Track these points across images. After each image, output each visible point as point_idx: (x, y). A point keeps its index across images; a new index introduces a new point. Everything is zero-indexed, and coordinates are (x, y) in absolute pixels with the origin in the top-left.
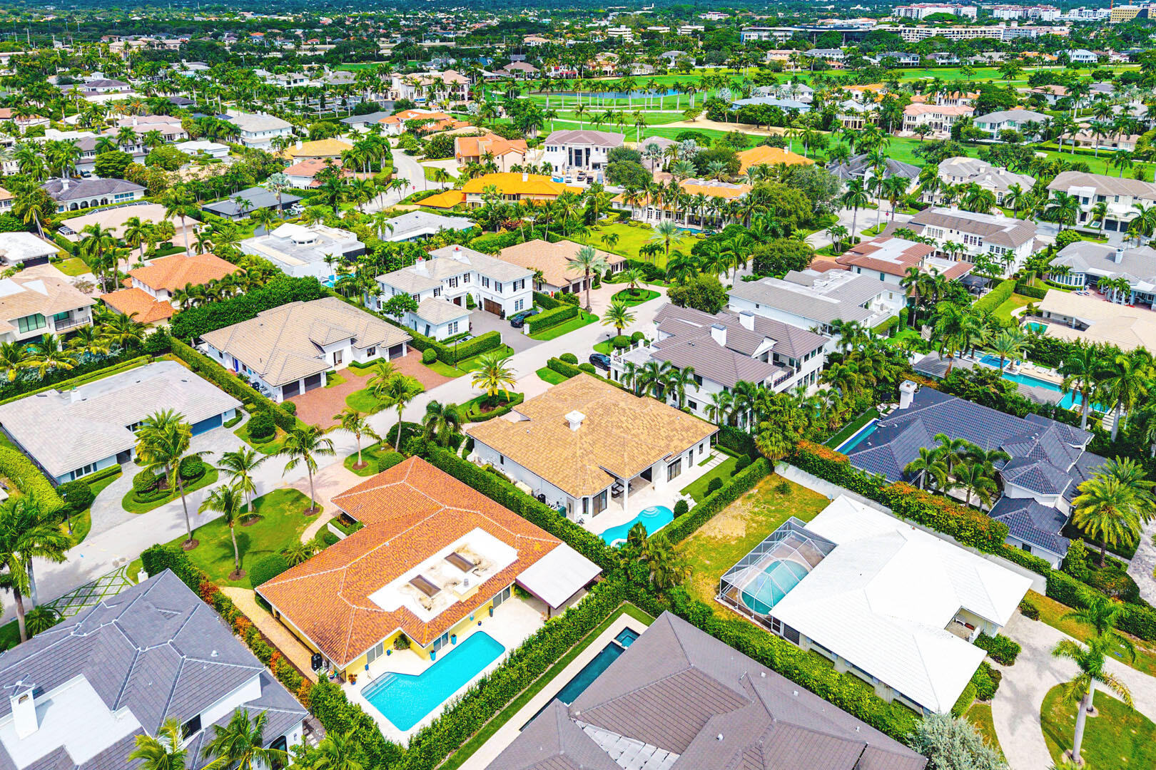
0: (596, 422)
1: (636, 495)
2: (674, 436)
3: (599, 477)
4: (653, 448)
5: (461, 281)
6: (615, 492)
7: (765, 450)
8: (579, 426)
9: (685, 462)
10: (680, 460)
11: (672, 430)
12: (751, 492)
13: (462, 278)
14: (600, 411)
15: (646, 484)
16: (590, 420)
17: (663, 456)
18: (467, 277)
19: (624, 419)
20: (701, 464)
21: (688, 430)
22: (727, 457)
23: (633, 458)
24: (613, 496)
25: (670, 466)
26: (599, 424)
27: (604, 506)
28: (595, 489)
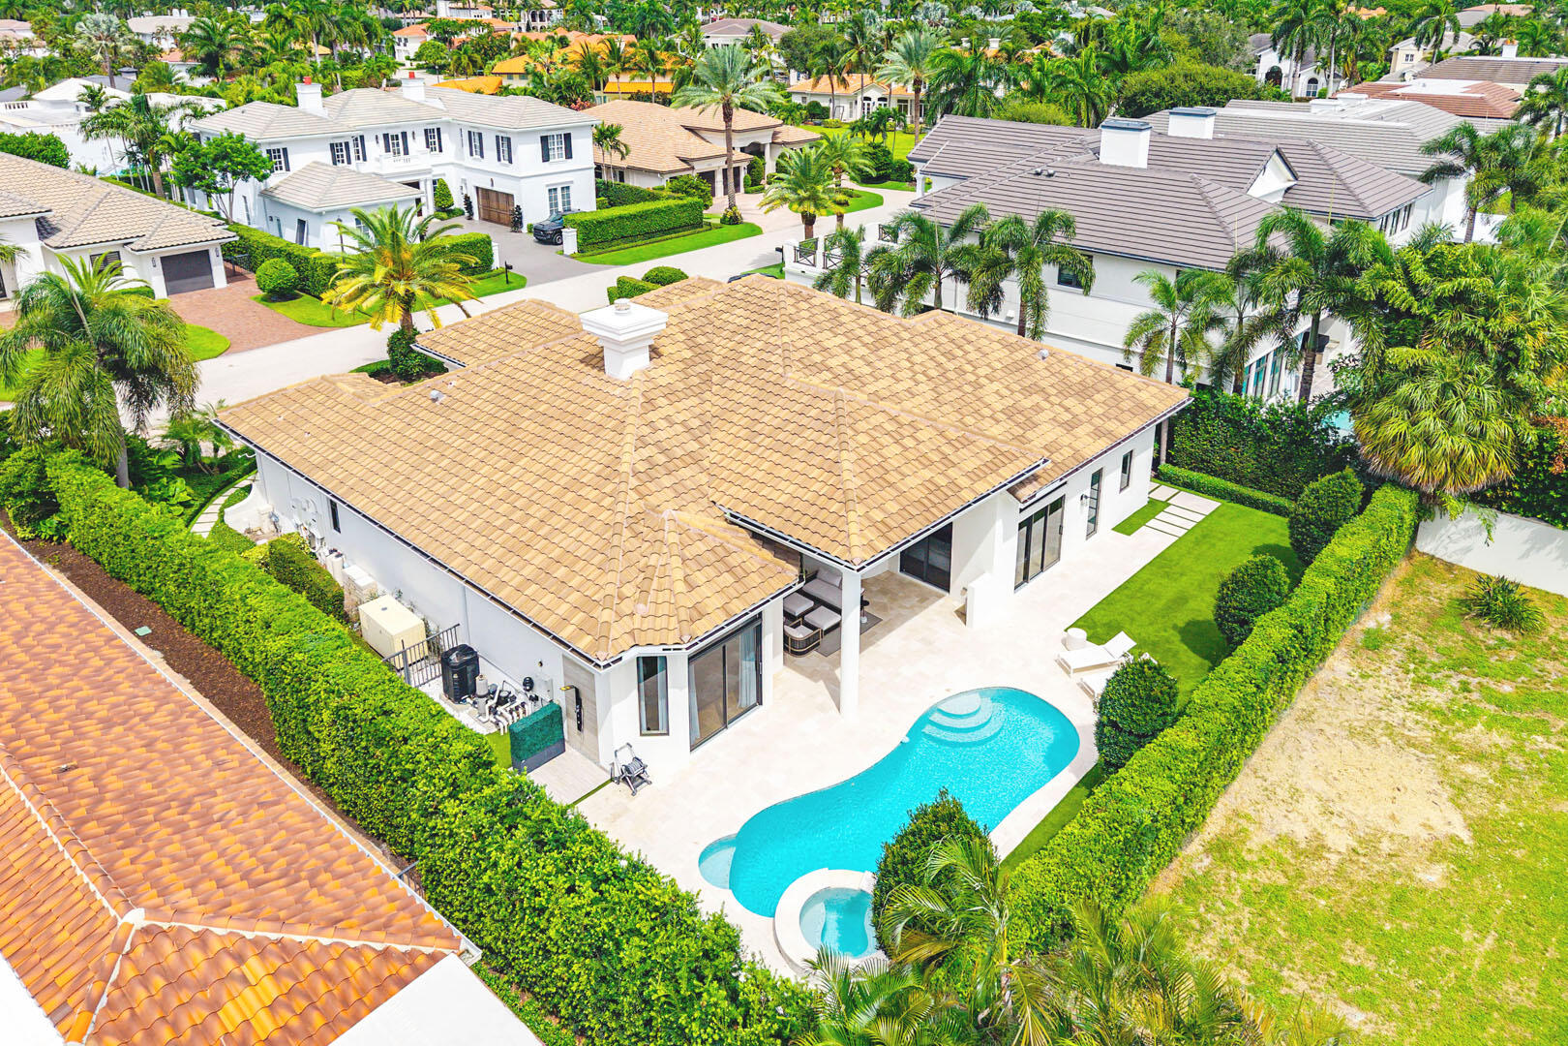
0: (719, 353)
1: (892, 642)
2: (1038, 409)
3: (721, 559)
4: (967, 443)
5: (417, 144)
6: (800, 633)
7: (1415, 453)
8: (643, 359)
9: (1075, 514)
10: (1058, 505)
11: (1027, 391)
12: (1369, 622)
13: (421, 139)
14: (738, 317)
15: (925, 600)
16: (691, 342)
17: (1008, 473)
18: (433, 137)
19: (833, 342)
20: (1127, 527)
21: (1084, 392)
22: (1210, 505)
23: (881, 477)
24: (791, 647)
25: (1027, 524)
26: (734, 359)
27: (748, 695)
28: (698, 612)
